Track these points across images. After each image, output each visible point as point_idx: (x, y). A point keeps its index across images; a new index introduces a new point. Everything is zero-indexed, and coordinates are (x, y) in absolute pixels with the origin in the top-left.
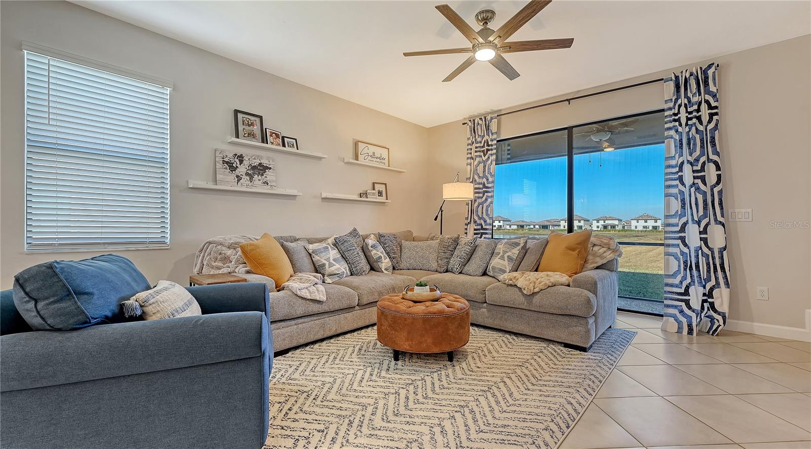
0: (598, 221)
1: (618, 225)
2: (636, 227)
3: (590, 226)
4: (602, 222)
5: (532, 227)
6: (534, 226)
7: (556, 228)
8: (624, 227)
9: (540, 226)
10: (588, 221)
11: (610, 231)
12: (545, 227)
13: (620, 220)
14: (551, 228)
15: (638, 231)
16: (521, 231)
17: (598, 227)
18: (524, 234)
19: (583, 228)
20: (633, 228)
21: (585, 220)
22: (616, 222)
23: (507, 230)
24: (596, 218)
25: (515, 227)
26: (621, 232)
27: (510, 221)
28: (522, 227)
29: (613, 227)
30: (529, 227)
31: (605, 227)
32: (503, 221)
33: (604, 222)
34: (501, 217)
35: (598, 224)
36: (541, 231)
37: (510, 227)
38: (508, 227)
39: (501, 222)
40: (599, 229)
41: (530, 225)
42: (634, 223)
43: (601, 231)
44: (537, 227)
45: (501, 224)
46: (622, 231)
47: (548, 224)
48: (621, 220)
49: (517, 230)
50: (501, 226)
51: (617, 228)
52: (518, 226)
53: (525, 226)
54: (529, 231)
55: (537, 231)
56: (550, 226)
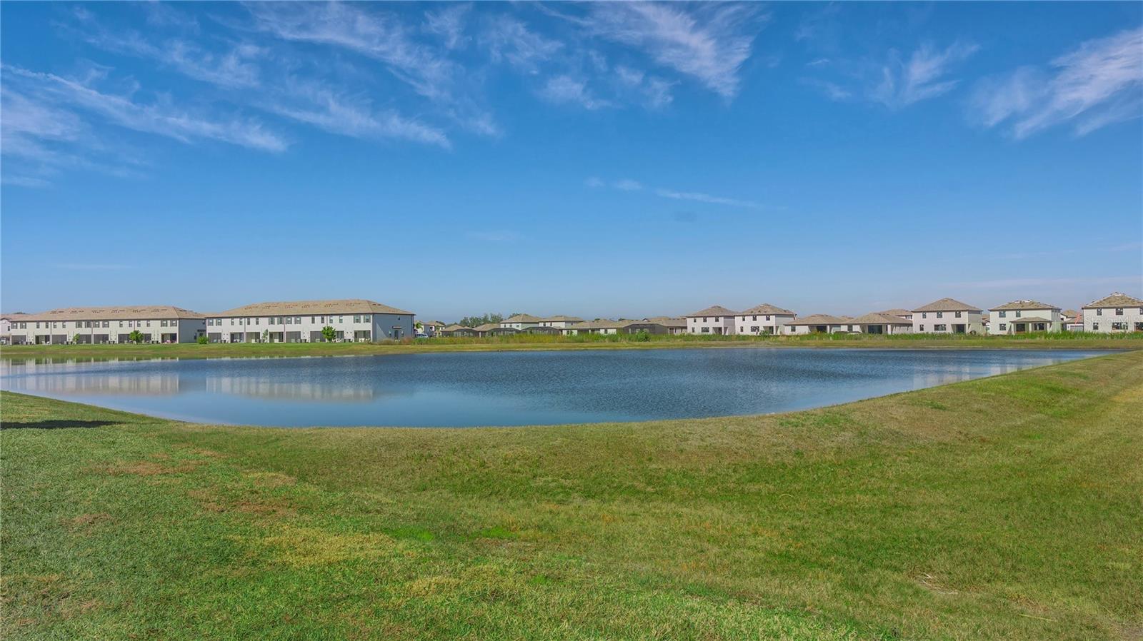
0: (1002, 313)
1: (1050, 322)
2: (1096, 327)
3: (984, 324)
4: (1011, 316)
5: (844, 328)
6: (850, 327)
7: (904, 330)
8: (1064, 326)
9: (862, 326)
10: (979, 312)
11: (1033, 336)
12: (876, 329)
13: (1055, 310)
14: (889, 332)
15: (1104, 335)
16: (817, 341)
17: (1003, 327)
18: (826, 346)
19: (968, 330)
20: (1089, 328)
21: (970, 312)
22: (1046, 315)
23: (784, 339)
24: (999, 306)
26: (1060, 340)
27: (792, 316)
28: (822, 328)
29: (1041, 326)
30: (837, 329)
31: (1021, 327)
32: (777, 315)
33: (1018, 315)
34: (773, 308)
35: (1003, 321)
36: (865, 340)
37: (793, 330)
38: (788, 331)
39: (773, 318)
40: (1005, 333)
41: (839, 325)
42: (1090, 316)
43: (1009, 336)
44: (856, 328)
45: (773, 321)
46: (1062, 335)
48: (1059, 310)
49: (809, 337)
50: (771, 328)
51: (1049, 329)
52: (811, 327)
53: (828, 327)
54: (838, 339)
55: (856, 339)
56: (889, 326)
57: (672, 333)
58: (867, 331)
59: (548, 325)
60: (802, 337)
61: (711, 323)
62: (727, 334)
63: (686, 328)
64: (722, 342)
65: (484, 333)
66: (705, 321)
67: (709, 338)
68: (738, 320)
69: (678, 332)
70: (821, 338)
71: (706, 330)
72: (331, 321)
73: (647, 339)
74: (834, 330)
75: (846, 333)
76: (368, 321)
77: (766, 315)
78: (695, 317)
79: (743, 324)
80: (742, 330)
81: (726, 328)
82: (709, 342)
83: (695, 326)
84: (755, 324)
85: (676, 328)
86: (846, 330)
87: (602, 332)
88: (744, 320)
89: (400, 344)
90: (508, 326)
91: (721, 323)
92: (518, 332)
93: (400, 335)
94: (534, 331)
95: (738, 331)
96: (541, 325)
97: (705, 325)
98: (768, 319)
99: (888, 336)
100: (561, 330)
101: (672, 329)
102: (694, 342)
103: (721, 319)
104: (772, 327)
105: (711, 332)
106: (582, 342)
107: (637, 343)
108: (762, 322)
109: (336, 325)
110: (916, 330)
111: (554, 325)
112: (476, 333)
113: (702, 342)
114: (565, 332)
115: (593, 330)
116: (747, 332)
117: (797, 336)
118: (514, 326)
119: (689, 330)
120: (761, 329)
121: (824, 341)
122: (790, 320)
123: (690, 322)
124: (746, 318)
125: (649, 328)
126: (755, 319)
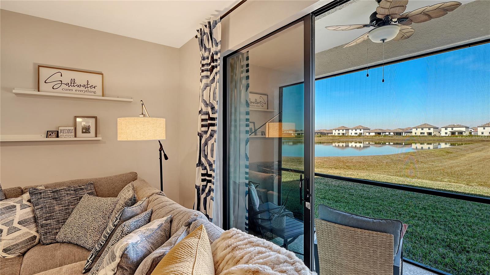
0: (446, 129)
1: (465, 132)
2: (482, 133)
3: (439, 132)
4: (450, 130)
5: (387, 134)
6: (390, 133)
7: (409, 134)
8: (470, 133)
9: (394, 133)
10: (437, 128)
11: (457, 136)
12: (399, 134)
13: (467, 128)
14: (404, 135)
16: (378, 137)
17: (446, 133)
18: (380, 140)
19: (433, 135)
20: (480, 134)
21: (434, 128)
22: (463, 129)
23: (366, 137)
24: (445, 126)
25: (373, 134)
27: (369, 129)
28: (379, 134)
29: (461, 133)
30: (385, 134)
31: (453, 133)
32: (364, 129)
33: (452, 129)
34: (362, 127)
35: (446, 131)
36: (395, 137)
37: (369, 134)
38: (367, 134)
39: (362, 130)
40: (447, 135)
41: (385, 133)
42: (480, 130)
43: (448, 136)
44: (392, 134)
45: (362, 131)
46: (469, 136)
47: (401, 131)
49: (375, 136)
51: (464, 134)
52: (376, 133)
53: (382, 133)
54: (385, 137)
55: (392, 137)
56: (404, 133)
57: (328, 135)
58: (395, 134)
59: (287, 132)
60: (373, 136)
61: (341, 132)
62: (346, 135)
63: (332, 133)
64: (345, 138)
66: (339, 131)
67: (341, 136)
68: (350, 131)
69: (330, 135)
70: (379, 137)
71: (339, 134)
73: (320, 137)
74: (384, 134)
75: (388, 135)
78: (335, 130)
79: (352, 132)
80: (351, 134)
81: (346, 133)
82: (341, 138)
83: (335, 133)
84: (356, 132)
85: (329, 133)
86: (388, 134)
88: (352, 131)
91: (344, 132)
95: (350, 134)
96: (285, 132)
97: (339, 132)
98: (360, 130)
99: (403, 136)
100: (292, 134)
101: (328, 133)
102: (336, 138)
103: (344, 130)
104: (362, 133)
105: (341, 135)
107: (317, 138)
108: (358, 131)
110: (413, 134)
111: (289, 132)
113: (339, 138)
116: (353, 134)
117: (371, 136)
120: (358, 133)
121: (381, 137)
122: (368, 131)
123: (334, 131)
124: (353, 130)
125: (320, 133)
126: (356, 130)
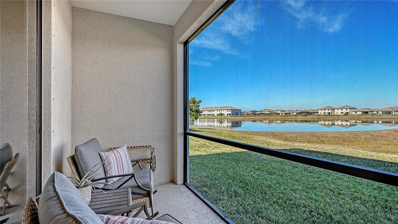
5: (376, 112)
6: (378, 112)
9: (383, 112)
16: (364, 116)
18: (368, 118)
23: (352, 116)
25: (361, 113)
27: (356, 109)
28: (366, 113)
32: (350, 109)
34: (348, 106)
36: (384, 116)
37: (356, 113)
38: (354, 113)
41: (373, 112)
44: (380, 113)
45: (348, 111)
47: (390, 110)
49: (361, 115)
52: (363, 112)
53: (369, 112)
54: (372, 116)
55: (380, 116)
56: (393, 112)
57: (314, 114)
58: (384, 113)
59: (276, 112)
60: (359, 115)
61: (327, 111)
62: (332, 114)
63: (318, 113)
64: (330, 117)
65: (258, 114)
66: (325, 110)
67: (326, 115)
68: (336, 111)
69: (316, 114)
70: (366, 115)
71: (325, 113)
72: (221, 111)
73: (306, 116)
74: (371, 113)
75: (376, 114)
76: (230, 111)
77: (346, 109)
78: (321, 110)
79: (338, 111)
80: (337, 113)
81: (332, 113)
82: (326, 117)
83: (321, 112)
84: (342, 111)
85: (315, 113)
86: (376, 113)
87: (292, 114)
89: (238, 117)
90: (264, 112)
91: (330, 111)
92: (267, 114)
93: (238, 115)
94: (272, 114)
95: (336, 113)
96: (274, 112)
97: (325, 112)
98: (347, 110)
99: (392, 115)
100: (280, 113)
101: (314, 113)
102: (321, 117)
103: (330, 110)
104: (348, 112)
105: (327, 114)
106: (287, 116)
107: (303, 117)
108: (344, 111)
109: (223, 112)
111: (277, 112)
112: (256, 114)
113: (324, 117)
114: (281, 114)
115: (289, 113)
116: (339, 113)
117: (357, 115)
118: (266, 112)
119: (319, 113)
120: (344, 113)
121: (368, 116)
122: (355, 110)
123: (320, 111)
124: (339, 109)
125: (306, 113)
126: (342, 110)
